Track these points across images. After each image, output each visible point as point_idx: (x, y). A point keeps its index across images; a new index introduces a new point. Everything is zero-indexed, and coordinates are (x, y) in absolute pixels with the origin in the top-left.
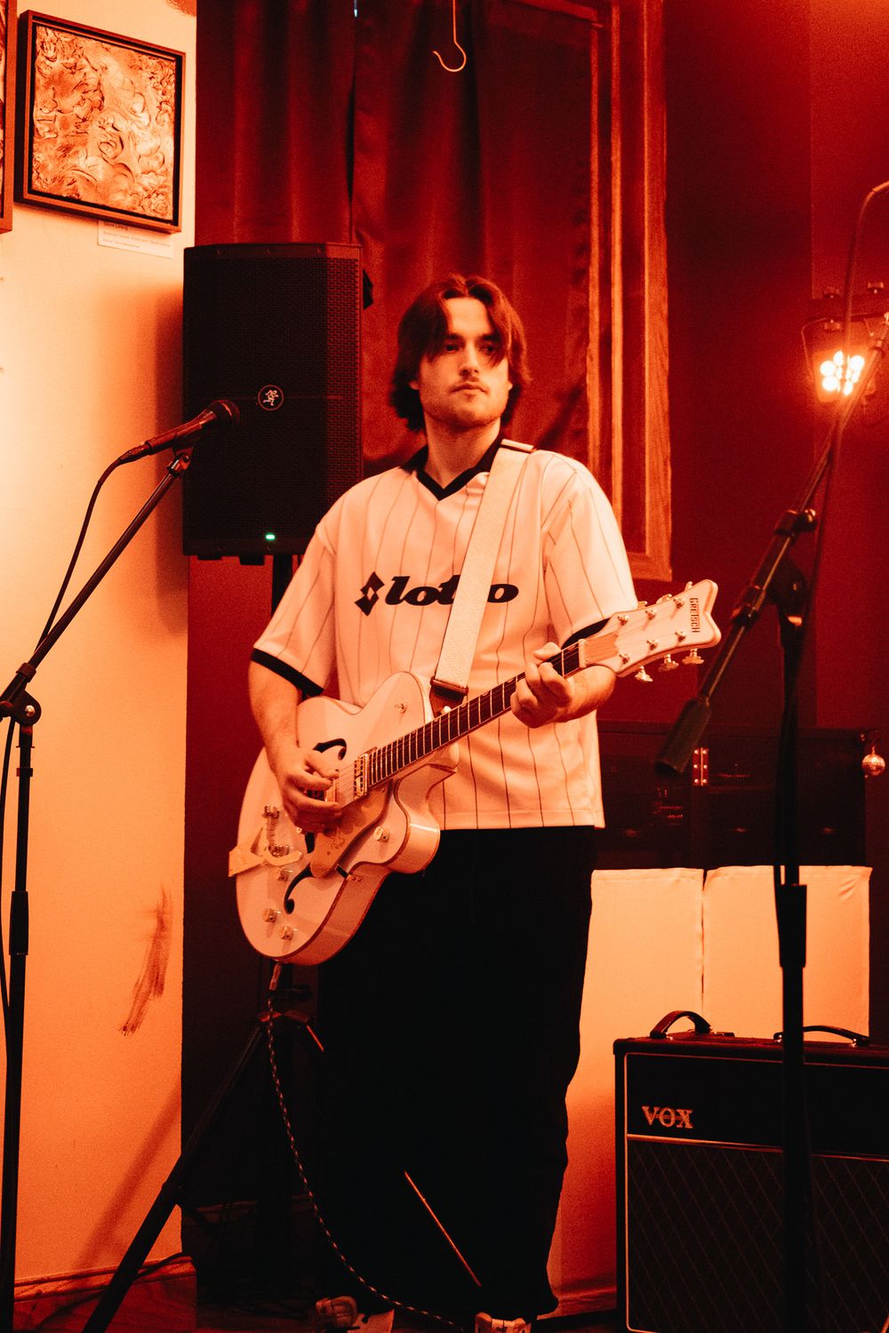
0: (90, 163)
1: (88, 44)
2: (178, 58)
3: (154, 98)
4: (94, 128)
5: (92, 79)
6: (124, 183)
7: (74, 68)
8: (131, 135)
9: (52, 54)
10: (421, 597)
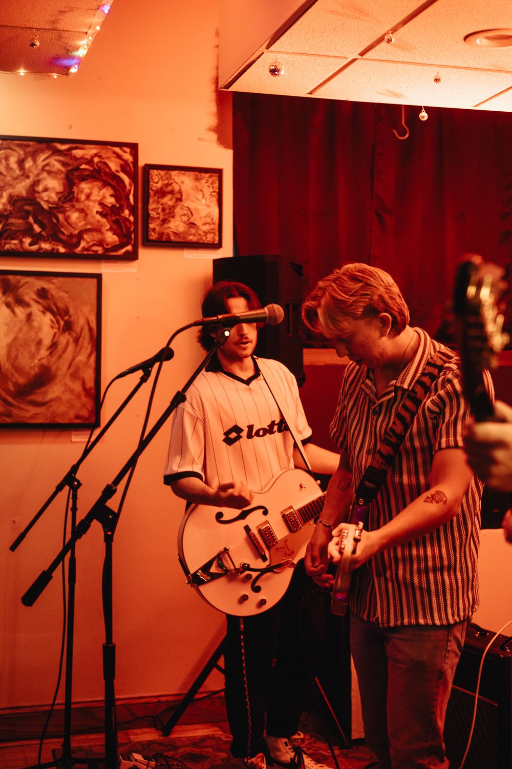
0: (176, 225)
1: (174, 173)
2: (219, 172)
3: (208, 191)
4: (178, 211)
5: (176, 188)
6: (193, 231)
7: (168, 185)
8: (197, 210)
9: (157, 180)
10: (261, 433)
